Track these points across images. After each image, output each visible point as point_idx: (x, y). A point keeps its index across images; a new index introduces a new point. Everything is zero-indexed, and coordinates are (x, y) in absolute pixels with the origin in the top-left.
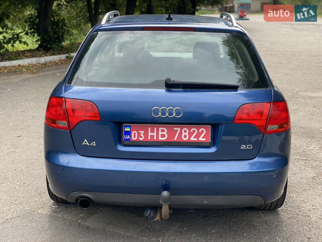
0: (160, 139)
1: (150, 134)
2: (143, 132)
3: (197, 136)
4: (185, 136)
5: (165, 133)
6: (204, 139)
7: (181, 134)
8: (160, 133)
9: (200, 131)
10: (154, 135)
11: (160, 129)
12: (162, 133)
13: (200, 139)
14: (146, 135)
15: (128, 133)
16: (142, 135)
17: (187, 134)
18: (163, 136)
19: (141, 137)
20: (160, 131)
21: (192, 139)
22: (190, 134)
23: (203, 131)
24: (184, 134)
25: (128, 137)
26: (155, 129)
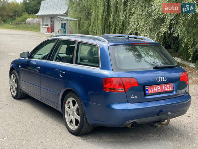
1: (155, 89)
2: (152, 89)
3: (169, 88)
5: (159, 88)
6: (172, 89)
7: (164, 88)
8: (158, 89)
9: (170, 86)
15: (147, 90)
17: (166, 88)
18: (159, 90)
21: (168, 90)
22: (167, 88)
24: (165, 88)
25: (148, 92)
26: (156, 87)
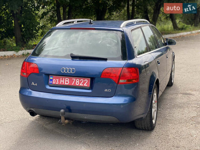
0: (66, 84)
1: (61, 81)
2: (58, 80)
3: (83, 83)
4: (77, 83)
5: (68, 81)
6: (87, 85)
7: (75, 82)
8: (66, 81)
9: (85, 81)
10: (63, 82)
11: (66, 79)
12: (67, 81)
13: (85, 85)
14: (59, 81)
15: (52, 80)
16: (57, 81)
17: (78, 82)
18: (67, 82)
19: (57, 82)
20: (66, 80)
21: (81, 85)
22: (80, 82)
23: (86, 81)
24: (77, 82)
25: (51, 82)
26: (64, 78)
